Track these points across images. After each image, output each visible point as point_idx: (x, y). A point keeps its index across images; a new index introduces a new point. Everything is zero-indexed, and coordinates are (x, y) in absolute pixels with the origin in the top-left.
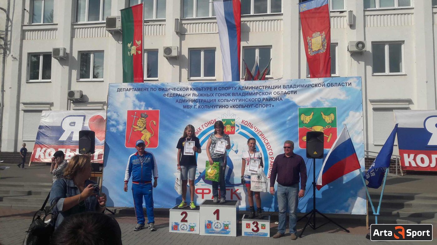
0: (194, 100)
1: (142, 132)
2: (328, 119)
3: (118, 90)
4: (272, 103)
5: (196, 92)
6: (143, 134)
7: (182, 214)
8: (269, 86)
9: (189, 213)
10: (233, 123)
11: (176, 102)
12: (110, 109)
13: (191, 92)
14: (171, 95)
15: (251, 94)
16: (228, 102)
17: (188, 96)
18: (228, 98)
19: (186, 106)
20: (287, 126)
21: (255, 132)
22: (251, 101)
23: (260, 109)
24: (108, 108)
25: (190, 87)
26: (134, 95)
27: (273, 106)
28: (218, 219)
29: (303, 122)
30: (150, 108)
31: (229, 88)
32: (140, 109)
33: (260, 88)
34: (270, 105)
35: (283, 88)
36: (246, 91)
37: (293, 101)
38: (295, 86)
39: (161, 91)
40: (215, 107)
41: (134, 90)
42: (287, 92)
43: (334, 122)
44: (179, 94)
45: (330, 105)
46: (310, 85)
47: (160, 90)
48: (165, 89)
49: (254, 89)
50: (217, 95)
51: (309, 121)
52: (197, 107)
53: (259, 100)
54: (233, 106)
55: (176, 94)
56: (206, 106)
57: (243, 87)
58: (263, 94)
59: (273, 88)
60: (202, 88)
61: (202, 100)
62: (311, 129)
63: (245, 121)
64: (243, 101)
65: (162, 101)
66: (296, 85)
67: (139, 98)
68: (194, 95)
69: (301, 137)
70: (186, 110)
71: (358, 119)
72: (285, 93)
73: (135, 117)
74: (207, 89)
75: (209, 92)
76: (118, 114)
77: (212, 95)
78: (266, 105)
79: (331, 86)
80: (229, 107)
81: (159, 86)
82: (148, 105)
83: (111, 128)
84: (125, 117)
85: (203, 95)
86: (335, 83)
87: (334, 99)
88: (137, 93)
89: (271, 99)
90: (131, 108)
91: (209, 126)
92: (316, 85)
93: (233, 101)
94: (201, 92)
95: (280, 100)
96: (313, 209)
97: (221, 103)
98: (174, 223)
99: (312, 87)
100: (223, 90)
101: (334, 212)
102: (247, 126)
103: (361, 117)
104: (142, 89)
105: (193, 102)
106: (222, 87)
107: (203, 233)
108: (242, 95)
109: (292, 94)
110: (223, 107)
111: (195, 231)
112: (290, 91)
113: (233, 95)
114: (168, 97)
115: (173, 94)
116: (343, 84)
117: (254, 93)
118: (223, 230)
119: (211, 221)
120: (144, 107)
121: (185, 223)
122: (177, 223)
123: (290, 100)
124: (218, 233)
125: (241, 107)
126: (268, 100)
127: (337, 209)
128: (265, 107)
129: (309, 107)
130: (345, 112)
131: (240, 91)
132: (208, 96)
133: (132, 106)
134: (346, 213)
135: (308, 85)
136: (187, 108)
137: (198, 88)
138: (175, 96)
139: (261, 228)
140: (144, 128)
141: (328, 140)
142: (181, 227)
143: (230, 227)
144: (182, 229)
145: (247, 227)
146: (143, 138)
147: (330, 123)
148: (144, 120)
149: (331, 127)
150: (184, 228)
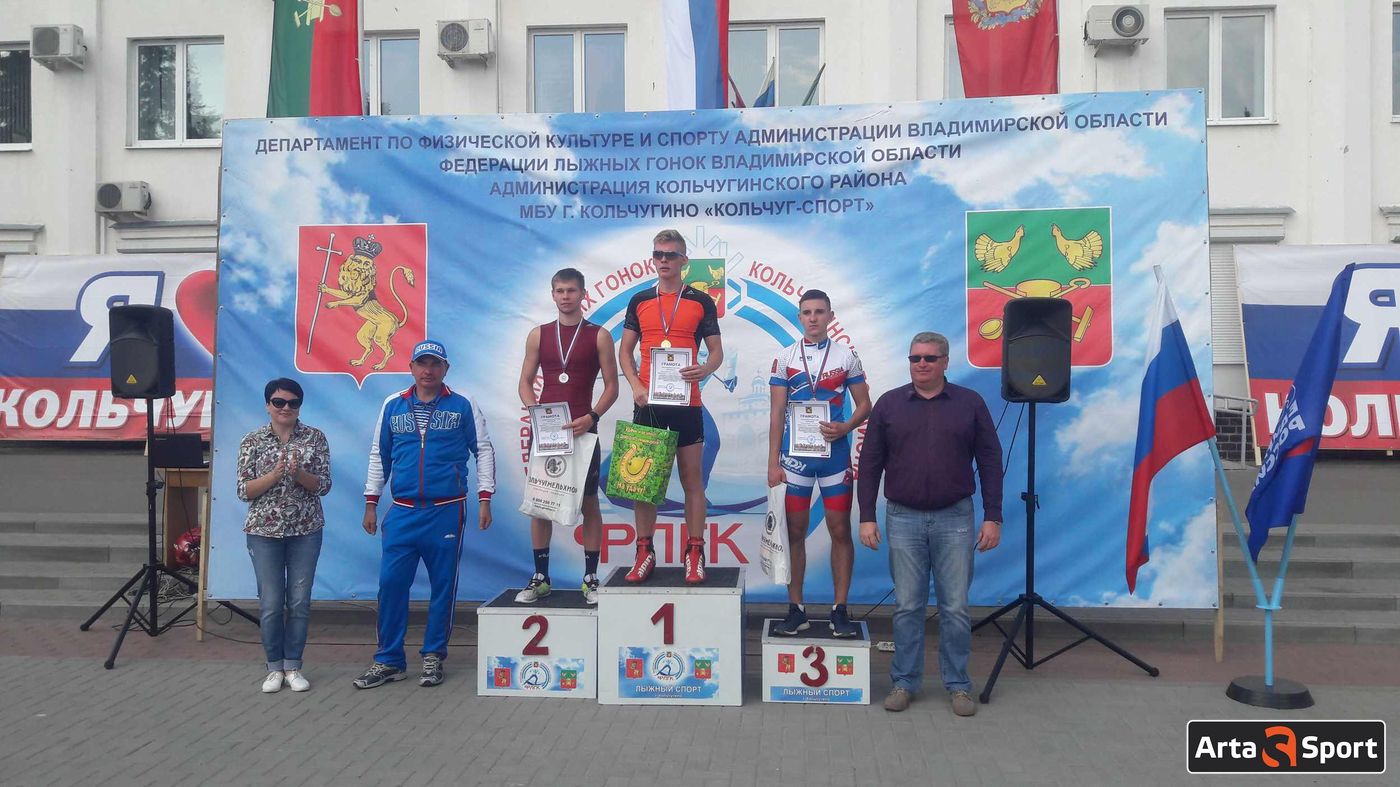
0: (564, 183)
1: (359, 312)
2: (1077, 253)
3: (262, 148)
4: (868, 193)
5: (569, 154)
6: (362, 321)
7: (527, 625)
8: (855, 129)
9: (556, 617)
10: (715, 274)
11: (493, 191)
12: (229, 221)
13: (551, 153)
14: (471, 162)
15: (783, 160)
16: (695, 191)
17: (539, 168)
18: (697, 175)
19: (531, 207)
20: (924, 283)
22: (784, 188)
23: (820, 218)
24: (223, 219)
25: (544, 131)
26: (325, 165)
27: (870, 206)
28: (669, 638)
29: (983, 267)
30: (390, 217)
31: (699, 135)
32: (349, 221)
33: (821, 135)
34: (859, 200)
35: (910, 135)
36: (766, 148)
37: (945, 186)
38: (954, 126)
39: (430, 150)
40: (645, 212)
41: (322, 147)
42: (923, 150)
43: (1099, 262)
44: (500, 160)
45: (1086, 198)
46: (1010, 122)
47: (424, 147)
48: (446, 141)
49: (795, 139)
50: (653, 163)
51: (1005, 264)
52: (576, 211)
53: (817, 182)
54: (718, 210)
55: (491, 160)
56: (610, 209)
57: (752, 131)
58: (832, 158)
59: (869, 134)
60: (595, 136)
61: (595, 185)
62: (1015, 291)
63: (763, 267)
64: (756, 188)
65: (432, 187)
66: (957, 123)
67: (342, 177)
68: (560, 163)
69: (975, 324)
70: (530, 223)
71: (1190, 251)
72: (915, 155)
73: (330, 251)
74: (614, 141)
75: (620, 155)
76: (264, 240)
77: (635, 164)
78: (845, 201)
79: (1092, 126)
80: (702, 212)
81: (419, 126)
82: (379, 206)
83: (238, 298)
84: (292, 252)
85: (598, 164)
86: (1106, 116)
87: (1104, 175)
88: (337, 156)
89: (861, 180)
90: (314, 218)
91: (623, 289)
92: (1034, 123)
93: (717, 187)
94: (591, 154)
95: (897, 181)
96: (1023, 591)
97: (667, 198)
98: (498, 661)
99: (1020, 129)
100: (676, 143)
101: (1099, 602)
102: (772, 284)
103: (1202, 243)
104: (354, 141)
105: (558, 191)
106: (672, 134)
107: (611, 694)
108: (752, 166)
109: (943, 157)
110: (676, 210)
111: (582, 687)
112: (935, 148)
113: (714, 162)
114: (457, 173)
115: (480, 160)
116: (1136, 120)
117: (795, 156)
118: (689, 681)
119: (641, 649)
120: (366, 213)
121: (540, 659)
122: (509, 659)
123: (935, 181)
124: (672, 694)
125: (748, 214)
126: (849, 183)
127: (1107, 589)
128: (841, 210)
129: (1008, 209)
130: (1140, 225)
131: (742, 149)
132: (619, 167)
133: (318, 208)
134: (1143, 605)
135: (1004, 123)
136: (537, 217)
137: (576, 136)
138: (488, 167)
139: (838, 673)
140: (367, 294)
141: (1078, 335)
142: (523, 675)
143: (715, 667)
144: (527, 682)
145: (782, 669)
146: (363, 336)
147: (1084, 268)
148: (366, 263)
149: (1088, 282)
150: (534, 682)
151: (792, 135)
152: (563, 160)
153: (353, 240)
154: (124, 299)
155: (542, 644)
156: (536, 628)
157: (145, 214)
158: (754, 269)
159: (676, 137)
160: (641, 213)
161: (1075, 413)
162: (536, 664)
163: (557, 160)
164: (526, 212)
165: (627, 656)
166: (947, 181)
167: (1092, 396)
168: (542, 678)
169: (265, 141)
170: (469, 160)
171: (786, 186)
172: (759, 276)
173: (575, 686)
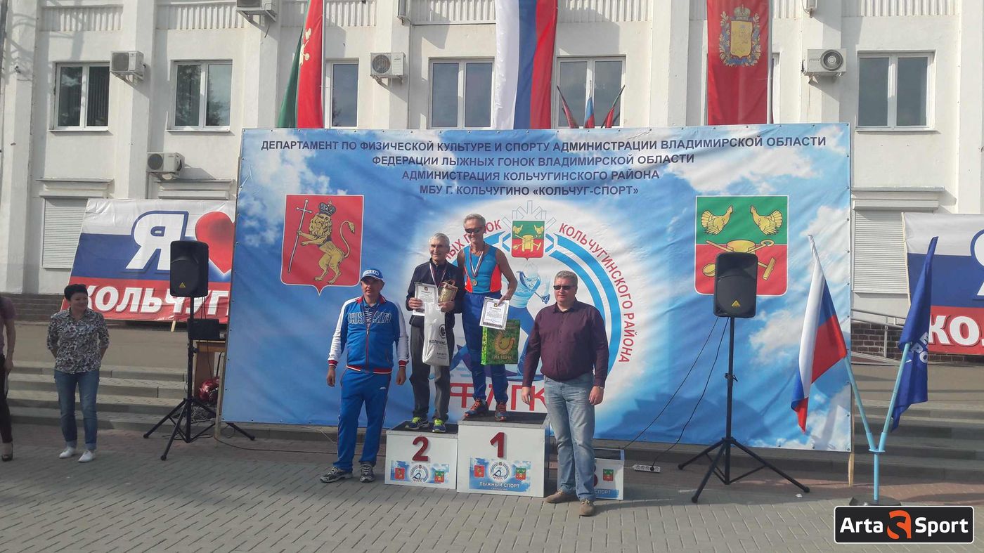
0: (447, 172)
1: (321, 248)
2: (766, 224)
3: (265, 146)
4: (634, 183)
5: (451, 155)
6: (323, 253)
7: (415, 442)
8: (628, 143)
9: (433, 439)
10: (538, 230)
11: (404, 176)
12: (245, 191)
13: (440, 154)
14: (392, 159)
15: (582, 161)
16: (527, 179)
17: (432, 163)
18: (529, 170)
19: (427, 187)
20: (669, 240)
23: (605, 198)
24: (240, 189)
25: (436, 141)
26: (303, 158)
27: (636, 191)
28: (501, 454)
29: (706, 230)
30: (342, 191)
31: (531, 145)
32: (317, 192)
33: (607, 147)
34: (629, 187)
35: (662, 148)
36: (572, 154)
37: (683, 179)
38: (690, 142)
39: (367, 151)
40: (496, 192)
41: (302, 147)
42: (670, 157)
43: (780, 230)
44: (409, 158)
45: (772, 190)
46: (725, 141)
47: (364, 148)
48: (377, 146)
49: (590, 148)
50: (502, 161)
51: (720, 229)
52: (454, 190)
53: (603, 175)
54: (541, 191)
55: (403, 157)
56: (475, 189)
57: (564, 143)
58: (613, 161)
59: (636, 147)
60: (467, 144)
61: (466, 174)
62: (726, 247)
64: (565, 178)
65: (368, 174)
66: (692, 141)
67: (313, 165)
68: (446, 160)
69: (700, 267)
70: (426, 197)
71: (838, 225)
72: (665, 160)
73: (304, 210)
74: (479, 148)
75: (482, 156)
76: (266, 203)
77: (491, 161)
78: (620, 187)
79: (778, 145)
80: (531, 193)
81: (361, 136)
82: (336, 184)
83: (247, 237)
84: (282, 210)
85: (469, 161)
86: (787, 139)
87: (785, 175)
88: (311, 153)
89: (631, 174)
90: (295, 191)
92: (741, 142)
93: (541, 177)
94: (464, 155)
95: (653, 176)
96: (725, 436)
97: (510, 183)
98: (397, 463)
99: (731, 145)
100: (517, 149)
101: (774, 444)
103: (846, 220)
104: (321, 144)
105: (443, 178)
106: (515, 144)
107: (465, 486)
108: (563, 164)
109: (682, 162)
110: (515, 191)
111: (447, 482)
112: (677, 156)
113: (540, 162)
114: (383, 165)
115: (397, 157)
116: (806, 141)
117: (590, 159)
118: (512, 481)
119: (484, 460)
120: (327, 188)
121: (423, 464)
122: (404, 463)
123: (677, 177)
124: (502, 488)
125: (560, 194)
126: (623, 176)
127: (779, 437)
128: (618, 193)
129: (722, 195)
130: (808, 207)
131: (558, 154)
132: (481, 163)
133: (299, 184)
134: (803, 447)
135: (721, 141)
136: (430, 193)
137: (455, 144)
138: (401, 162)
139: (604, 479)
140: (326, 237)
141: (766, 276)
143: (528, 473)
144: (414, 477)
146: (322, 263)
147: (770, 234)
148: (326, 218)
149: (773, 243)
150: (419, 476)
151: (588, 146)
152: (447, 159)
153: (319, 204)
154: (163, 229)
155: (423, 455)
156: (421, 445)
157: (178, 174)
158: (562, 228)
159: (517, 146)
160: (494, 192)
161: (762, 325)
162: (420, 466)
164: (424, 189)
165: (475, 463)
166: (685, 177)
167: (773, 314)
168: (423, 474)
169: (267, 142)
170: (390, 157)
171: (584, 178)
172: (565, 232)
173: (443, 482)
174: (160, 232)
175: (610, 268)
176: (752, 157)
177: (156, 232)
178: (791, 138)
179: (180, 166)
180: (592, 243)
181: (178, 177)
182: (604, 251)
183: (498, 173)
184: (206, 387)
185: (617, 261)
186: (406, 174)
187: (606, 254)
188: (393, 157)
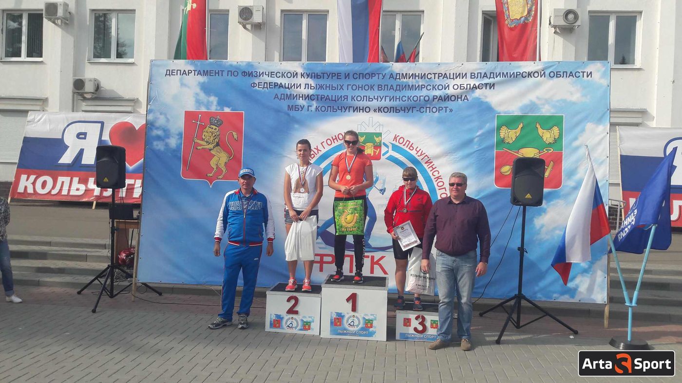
0: (308, 95)
1: (212, 152)
2: (547, 136)
3: (168, 73)
4: (450, 104)
5: (311, 82)
6: (213, 156)
7: (289, 300)
8: (445, 74)
9: (303, 298)
10: (377, 140)
11: (275, 98)
12: (153, 107)
13: (302, 81)
14: (266, 84)
15: (411, 88)
16: (369, 101)
17: (297, 88)
18: (370, 93)
19: (292, 106)
20: (476, 147)
21: (417, 158)
22: (411, 101)
23: (427, 115)
24: (149, 106)
25: (300, 71)
26: (197, 83)
27: (451, 111)
28: (354, 309)
29: (503, 140)
30: (227, 108)
31: (371, 75)
32: (208, 109)
33: (429, 76)
34: (446, 108)
35: (471, 78)
36: (403, 82)
37: (487, 102)
38: (492, 74)
39: (247, 78)
40: (346, 110)
41: (196, 74)
42: (477, 85)
43: (558, 141)
44: (279, 84)
45: (553, 111)
46: (518, 73)
47: (244, 76)
48: (254, 74)
49: (417, 78)
50: (350, 87)
51: (514, 140)
52: (313, 108)
53: (427, 98)
54: (379, 110)
55: (275, 83)
56: (329, 108)
57: (397, 74)
58: (434, 87)
59: (452, 77)
60: (324, 73)
61: (323, 97)
62: (518, 153)
63: (400, 137)
64: (398, 100)
65: (248, 95)
66: (494, 73)
67: (206, 89)
68: (307, 85)
69: (498, 167)
70: (293, 113)
71: (600, 137)
72: (473, 87)
73: (199, 123)
74: (332, 76)
75: (335, 83)
76: (169, 117)
77: (342, 87)
78: (439, 108)
79: (557, 77)
80: (372, 111)
81: (242, 67)
82: (222, 103)
83: (155, 143)
84: (180, 123)
85: (324, 87)
86: (563, 72)
87: (562, 100)
88: (202, 79)
89: (447, 98)
90: (192, 108)
91: (334, 145)
92: (529, 75)
93: (379, 99)
94: (321, 82)
95: (464, 99)
96: (517, 293)
97: (356, 103)
98: (275, 316)
99: (523, 77)
100: (361, 78)
101: (552, 299)
102: (404, 145)
103: (606, 133)
104: (211, 72)
105: (305, 99)
106: (359, 74)
107: (326, 334)
108: (396, 90)
109: (486, 89)
110: (360, 109)
111: (313, 329)
112: (483, 84)
113: (378, 87)
114: (258, 89)
115: (270, 83)
116: (577, 74)
117: (417, 86)
118: (362, 329)
119: (341, 314)
120: (216, 106)
121: (294, 316)
122: (280, 315)
123: (482, 100)
124: (355, 334)
125: (393, 112)
126: (442, 99)
128: (437, 112)
129: (516, 114)
130: (577, 124)
131: (392, 82)
132: (334, 88)
133: (194, 103)
134: (571, 300)
135: (515, 74)
136: (295, 110)
137: (315, 73)
138: (273, 87)
139: (431, 327)
140: (215, 143)
141: (547, 174)
142: (286, 323)
143: (375, 324)
144: (288, 326)
145: (405, 325)
146: (213, 163)
147: (550, 143)
148: (215, 129)
149: (552, 150)
150: (291, 326)
151: (416, 76)
152: (308, 84)
153: (209, 118)
154: (85, 134)
155: (295, 309)
156: (293, 302)
157: (96, 94)
158: (395, 138)
159: (361, 75)
160: (343, 110)
161: (544, 211)
162: (292, 318)
163: (306, 84)
164: (290, 108)
165: (334, 316)
166: (488, 100)
167: (552, 203)
168: (295, 324)
169: (169, 70)
170: (264, 83)
171: (412, 100)
172: (397, 141)
173: (310, 329)
174: (83, 136)
175: (431, 169)
176: (537, 86)
177: (80, 136)
178: (566, 72)
179: (98, 88)
180: (418, 150)
181: (95, 96)
182: (426, 156)
183: (347, 96)
184: (124, 255)
185: (436, 163)
186: (276, 96)
187: (428, 157)
188: (267, 83)
